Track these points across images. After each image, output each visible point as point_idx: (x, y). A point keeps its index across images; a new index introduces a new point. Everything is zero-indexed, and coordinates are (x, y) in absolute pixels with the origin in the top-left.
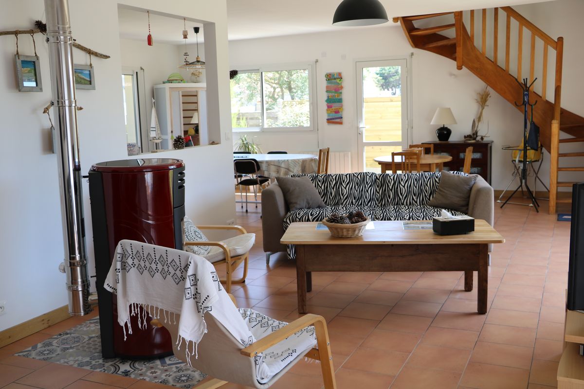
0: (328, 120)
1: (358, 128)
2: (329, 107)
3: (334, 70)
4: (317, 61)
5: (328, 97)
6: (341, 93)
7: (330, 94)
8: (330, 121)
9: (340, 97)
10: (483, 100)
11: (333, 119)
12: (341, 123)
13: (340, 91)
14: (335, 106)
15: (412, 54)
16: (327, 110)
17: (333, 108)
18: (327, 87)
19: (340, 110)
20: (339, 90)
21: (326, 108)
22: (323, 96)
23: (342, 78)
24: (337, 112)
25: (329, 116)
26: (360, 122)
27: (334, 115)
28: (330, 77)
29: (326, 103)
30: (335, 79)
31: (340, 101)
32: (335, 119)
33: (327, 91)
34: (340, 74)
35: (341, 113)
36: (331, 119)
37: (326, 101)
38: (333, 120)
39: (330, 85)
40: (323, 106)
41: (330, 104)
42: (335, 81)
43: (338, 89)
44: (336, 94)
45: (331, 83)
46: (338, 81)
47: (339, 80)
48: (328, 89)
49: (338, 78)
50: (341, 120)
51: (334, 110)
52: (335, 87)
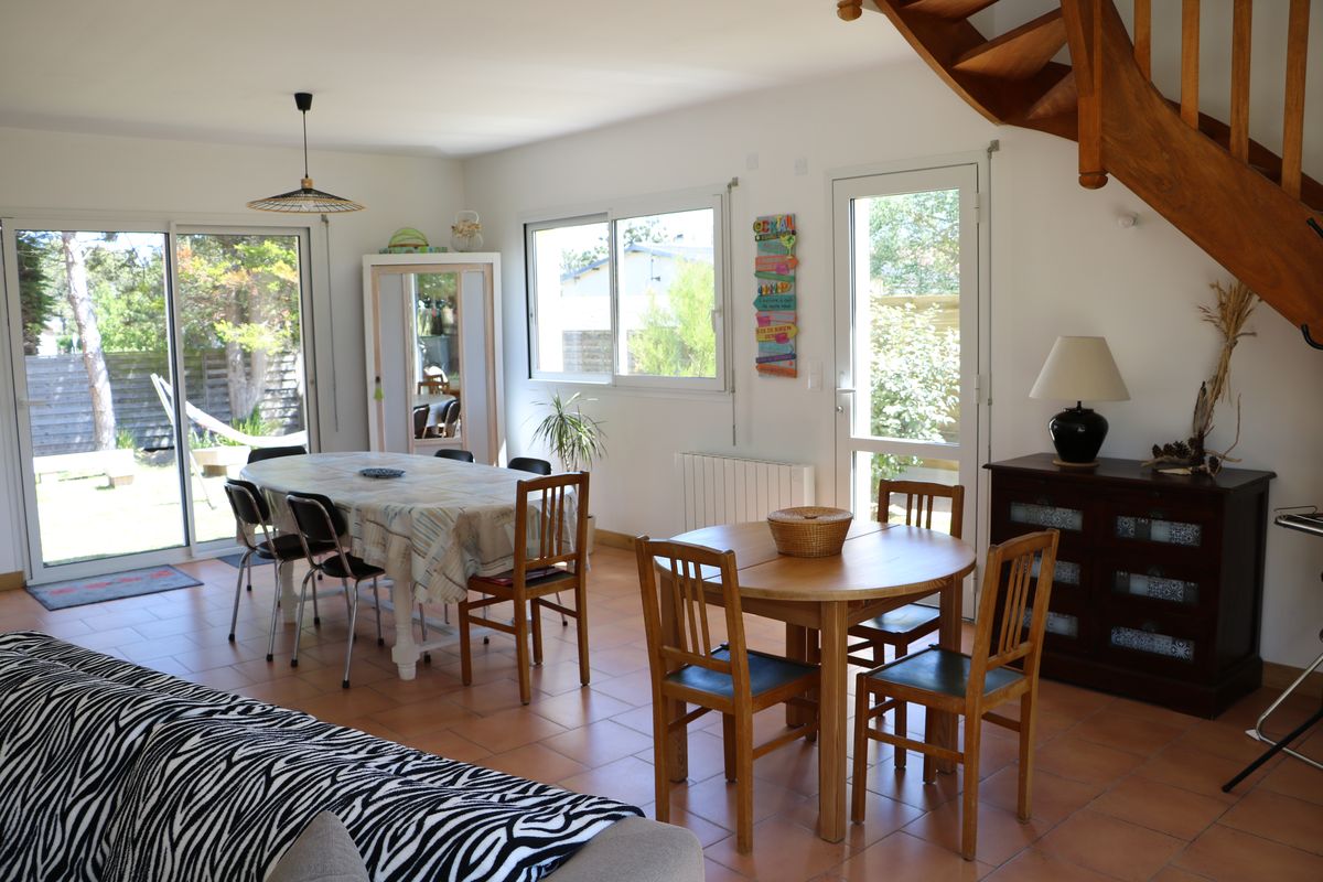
0: (759, 361)
1: (836, 393)
2: (762, 321)
3: (775, 209)
4: (735, 183)
5: (761, 290)
6: (794, 279)
7: (764, 284)
8: (767, 365)
9: (791, 293)
10: (1231, 318)
12: (793, 374)
13: (791, 273)
14: (779, 318)
15: (994, 146)
16: (758, 331)
17: (773, 325)
18: (759, 261)
19: (790, 334)
21: (755, 324)
22: (748, 288)
23: (794, 233)
24: (781, 338)
25: (761, 349)
26: (842, 373)
27: (774, 348)
28: (766, 230)
29: (755, 310)
30: (777, 235)
31: (792, 303)
32: (779, 361)
33: (758, 274)
34: (790, 220)
35: (792, 342)
36: (772, 359)
38: (773, 364)
39: (765, 254)
40: (747, 316)
41: (764, 314)
42: (777, 241)
43: (787, 268)
44: (779, 284)
45: (768, 248)
46: (784, 240)
47: (788, 237)
48: (761, 268)
49: (784, 234)
50: (791, 364)
51: (774, 333)
52: (777, 260)
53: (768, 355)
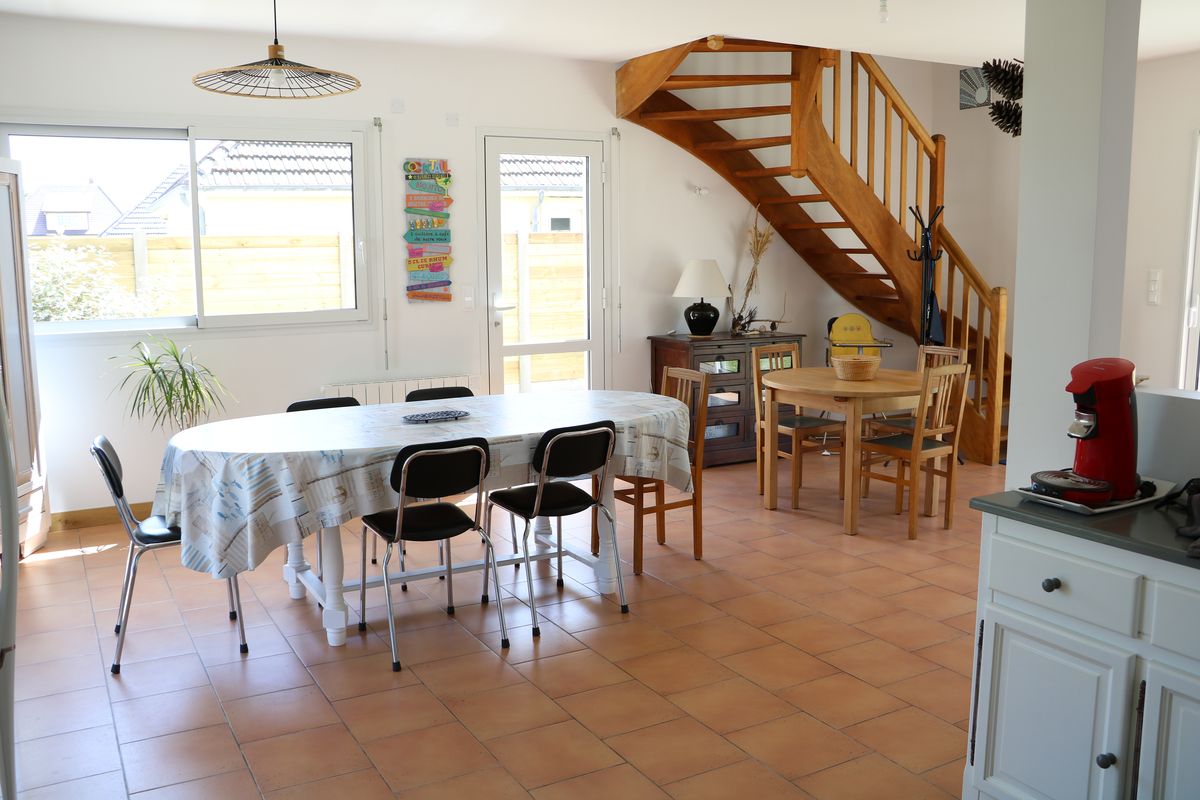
0: (409, 288)
1: (489, 310)
2: (413, 253)
3: (428, 152)
4: (377, 123)
5: (412, 225)
6: (448, 216)
7: (418, 219)
8: (415, 292)
9: (445, 228)
11: (427, 286)
12: (447, 298)
13: (445, 210)
14: (431, 251)
15: (615, 132)
16: (408, 262)
17: (425, 255)
18: (408, 198)
19: (444, 263)
20: (441, 208)
21: (403, 255)
22: (396, 223)
23: (450, 176)
24: (436, 268)
25: (412, 278)
26: (494, 294)
27: (428, 276)
28: (416, 171)
29: (405, 243)
30: (431, 176)
31: (445, 236)
32: (430, 287)
33: (408, 210)
34: (443, 164)
35: (446, 270)
36: (420, 287)
37: (405, 237)
38: (425, 291)
39: (417, 192)
40: (397, 250)
41: (416, 246)
42: (432, 181)
43: (439, 206)
44: (435, 219)
45: (420, 187)
46: (441, 182)
47: (444, 179)
48: (410, 204)
49: (440, 176)
50: (446, 290)
51: (428, 263)
52: (431, 198)
53: (420, 283)
